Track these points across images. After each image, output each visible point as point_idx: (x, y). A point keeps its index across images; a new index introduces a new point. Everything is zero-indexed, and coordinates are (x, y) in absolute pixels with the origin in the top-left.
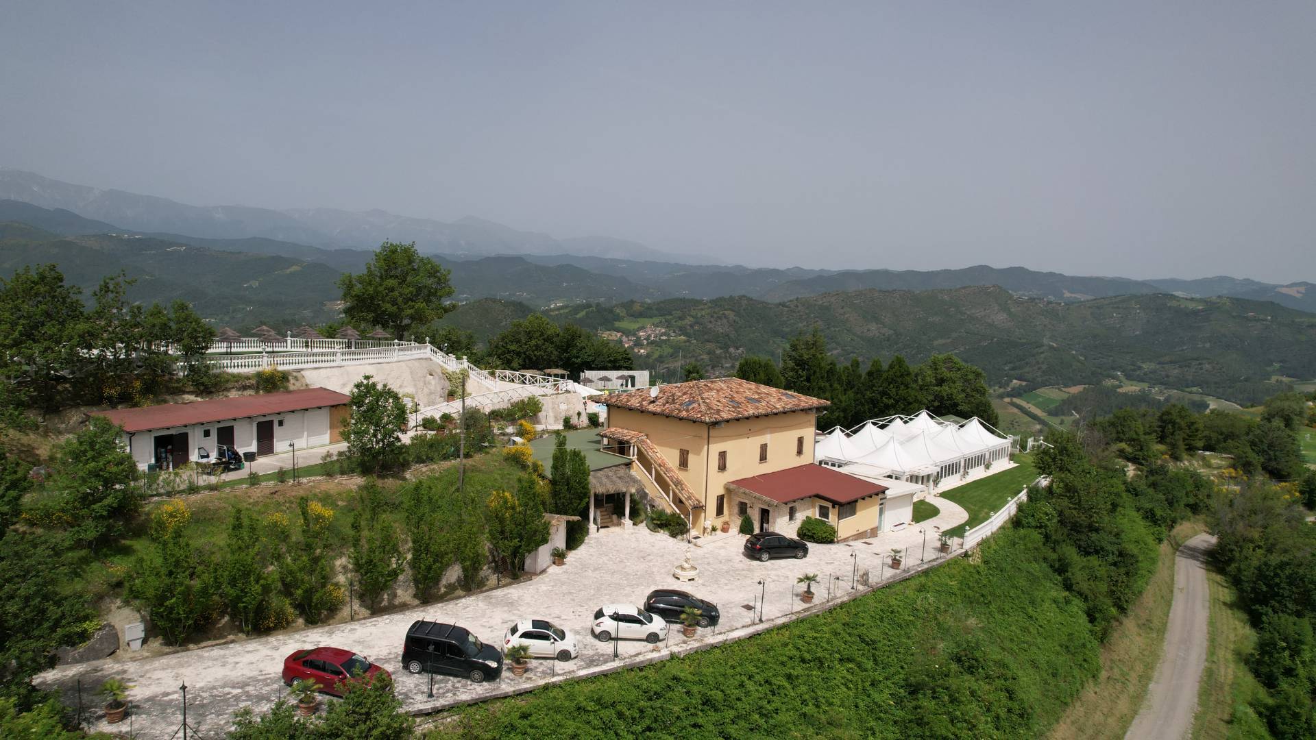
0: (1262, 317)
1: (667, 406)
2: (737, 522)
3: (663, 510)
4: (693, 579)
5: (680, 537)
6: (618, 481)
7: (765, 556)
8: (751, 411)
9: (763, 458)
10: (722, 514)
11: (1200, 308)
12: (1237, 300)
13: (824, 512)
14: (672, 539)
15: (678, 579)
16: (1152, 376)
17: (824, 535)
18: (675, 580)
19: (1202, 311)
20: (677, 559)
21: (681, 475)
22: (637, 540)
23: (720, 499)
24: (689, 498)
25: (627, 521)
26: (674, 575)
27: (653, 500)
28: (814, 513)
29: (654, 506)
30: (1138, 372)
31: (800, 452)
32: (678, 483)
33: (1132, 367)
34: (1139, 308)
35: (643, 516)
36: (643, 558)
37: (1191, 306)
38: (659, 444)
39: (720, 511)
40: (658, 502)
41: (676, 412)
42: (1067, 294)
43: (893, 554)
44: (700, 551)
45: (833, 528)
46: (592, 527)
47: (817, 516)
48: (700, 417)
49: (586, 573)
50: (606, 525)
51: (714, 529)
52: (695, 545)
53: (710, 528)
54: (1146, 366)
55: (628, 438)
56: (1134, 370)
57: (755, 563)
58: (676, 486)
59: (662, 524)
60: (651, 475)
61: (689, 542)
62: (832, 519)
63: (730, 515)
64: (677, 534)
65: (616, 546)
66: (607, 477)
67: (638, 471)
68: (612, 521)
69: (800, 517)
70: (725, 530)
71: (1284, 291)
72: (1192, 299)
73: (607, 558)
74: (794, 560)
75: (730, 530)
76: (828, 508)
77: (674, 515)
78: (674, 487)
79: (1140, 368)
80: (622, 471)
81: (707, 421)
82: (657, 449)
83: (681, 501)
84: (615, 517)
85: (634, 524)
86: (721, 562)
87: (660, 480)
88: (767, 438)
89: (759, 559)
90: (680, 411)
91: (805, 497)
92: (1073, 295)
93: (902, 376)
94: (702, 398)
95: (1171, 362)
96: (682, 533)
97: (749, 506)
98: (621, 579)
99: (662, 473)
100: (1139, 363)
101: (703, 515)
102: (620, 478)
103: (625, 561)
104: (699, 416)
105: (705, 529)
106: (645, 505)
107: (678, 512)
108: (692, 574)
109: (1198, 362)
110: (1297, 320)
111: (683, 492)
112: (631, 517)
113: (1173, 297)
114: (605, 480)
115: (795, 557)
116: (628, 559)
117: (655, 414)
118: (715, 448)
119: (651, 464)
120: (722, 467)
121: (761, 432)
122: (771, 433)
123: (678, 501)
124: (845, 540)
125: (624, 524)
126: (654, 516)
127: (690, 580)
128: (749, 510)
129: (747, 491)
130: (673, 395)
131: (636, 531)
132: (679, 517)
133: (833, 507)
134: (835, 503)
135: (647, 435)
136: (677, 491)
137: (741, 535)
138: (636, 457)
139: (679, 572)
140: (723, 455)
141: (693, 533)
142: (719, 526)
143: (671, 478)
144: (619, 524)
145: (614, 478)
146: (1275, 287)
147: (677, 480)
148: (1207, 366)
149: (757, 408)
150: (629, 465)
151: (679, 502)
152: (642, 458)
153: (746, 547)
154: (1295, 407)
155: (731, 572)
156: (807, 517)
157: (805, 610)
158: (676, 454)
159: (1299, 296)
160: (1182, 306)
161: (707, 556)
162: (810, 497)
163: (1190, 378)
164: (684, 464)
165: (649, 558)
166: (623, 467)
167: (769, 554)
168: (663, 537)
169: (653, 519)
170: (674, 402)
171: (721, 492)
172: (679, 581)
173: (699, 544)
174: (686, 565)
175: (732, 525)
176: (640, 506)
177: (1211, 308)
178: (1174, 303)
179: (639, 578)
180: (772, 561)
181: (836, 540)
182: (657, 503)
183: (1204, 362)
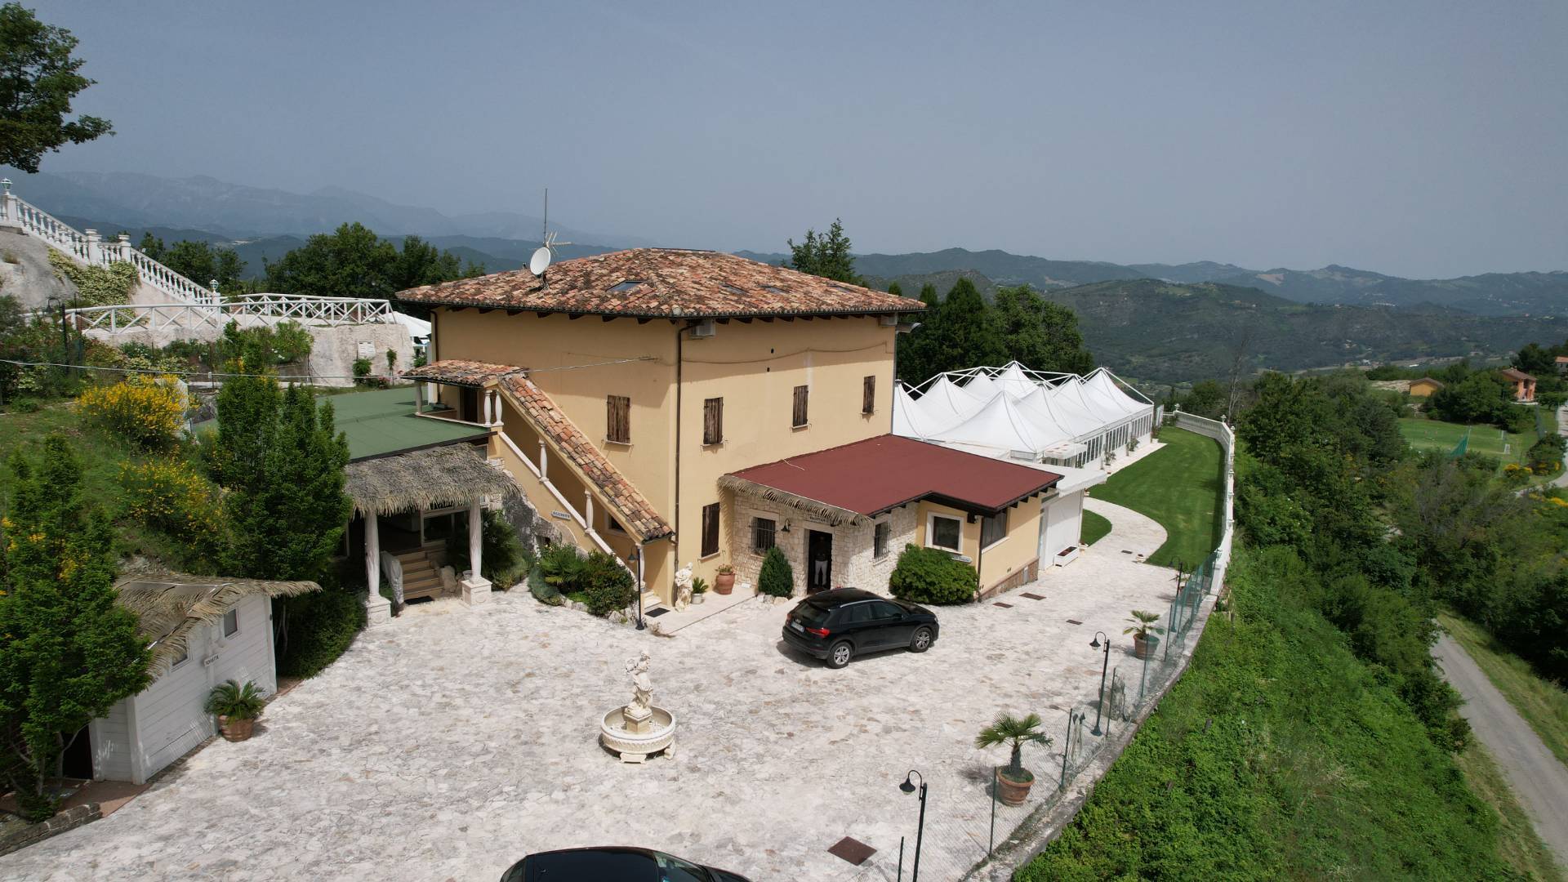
0: (1247, 305)
1: (571, 293)
2: (751, 568)
3: (570, 551)
4: (661, 753)
5: (615, 614)
6: (447, 478)
7: (842, 653)
8: (775, 304)
9: (800, 419)
10: (716, 548)
11: (1188, 295)
12: (1223, 286)
13: (946, 533)
14: (595, 621)
15: (617, 754)
16: (1141, 370)
17: (955, 586)
18: (604, 759)
19: (1190, 298)
20: (611, 681)
21: (612, 461)
22: (502, 633)
23: (711, 514)
24: (636, 515)
25: (477, 582)
26: (602, 742)
27: (546, 525)
28: (923, 536)
29: (548, 540)
30: (1127, 367)
31: (868, 409)
32: (606, 480)
33: (1121, 361)
34: (1127, 296)
35: (521, 566)
36: (514, 686)
37: (1179, 292)
38: (558, 389)
39: (710, 545)
40: (557, 528)
41: (595, 301)
42: (1049, 281)
43: (1139, 624)
44: (668, 652)
45: (972, 568)
46: (377, 603)
47: (930, 544)
48: (658, 307)
49: (318, 764)
50: (418, 595)
51: (698, 588)
52: (656, 633)
53: (690, 584)
54: (1136, 360)
55: (478, 377)
56: (1124, 365)
57: (819, 674)
58: (601, 487)
59: (569, 584)
60: (538, 465)
61: (640, 626)
62: (967, 548)
63: (734, 551)
64: (608, 607)
65: (438, 655)
66: (417, 469)
67: (505, 456)
68: (440, 584)
69: (896, 546)
70: (723, 588)
71: (1266, 277)
72: (1180, 286)
73: (405, 696)
74: (908, 654)
75: (735, 587)
76: (957, 522)
77: (597, 558)
78: (596, 490)
79: (1129, 362)
80: (460, 457)
81: (677, 311)
82: (551, 399)
83: (615, 525)
84: (447, 573)
85: (495, 588)
86: (729, 680)
87: (560, 475)
88: (807, 375)
89: (830, 664)
90: (604, 300)
91: (910, 501)
92: (1056, 282)
93: (971, 311)
94: (659, 275)
95: (1161, 355)
96: (621, 604)
97: (779, 527)
98: (432, 774)
99: (564, 456)
100: (1128, 357)
101: (671, 555)
102: (450, 471)
103: (459, 702)
104: (654, 304)
105: (676, 590)
106: (526, 538)
107: (609, 550)
108: (656, 734)
109: (1187, 355)
110: (1280, 308)
111: (621, 501)
112: (486, 572)
113: (1161, 283)
114: (407, 477)
115: (912, 649)
116: (466, 695)
117: (543, 313)
118: (696, 393)
119: (536, 436)
120: (713, 439)
121: (793, 359)
122: (816, 363)
123: (607, 523)
124: (991, 592)
125: (468, 590)
126: (548, 565)
127: (650, 756)
128: (780, 539)
129: (776, 492)
130: (588, 274)
131: (504, 605)
132: (612, 564)
133: (971, 520)
134: (974, 511)
135: (526, 370)
136: (605, 500)
137: (761, 597)
138: (499, 422)
139: (616, 733)
140: (714, 407)
141: (649, 600)
142: (709, 580)
143: (588, 469)
144: (456, 592)
145: (436, 472)
146: (1257, 273)
147: (603, 471)
148: (1197, 359)
149: (787, 300)
150: (482, 442)
151: (610, 526)
152: (517, 426)
153: (788, 630)
154: (1357, 384)
155: (764, 712)
156: (908, 546)
157: (1023, 832)
158: (598, 410)
159: (1277, 283)
160: (1171, 293)
161: (689, 662)
162: (918, 501)
163: (1180, 372)
164: (619, 433)
165: (529, 685)
166: (465, 445)
167: (852, 646)
168: (572, 615)
169: (546, 573)
170: (588, 284)
171: (713, 497)
172: (617, 763)
173: (664, 630)
174: (637, 711)
175: (739, 575)
176: (514, 542)
177: (1199, 294)
178: (1162, 290)
179: (490, 765)
180: (860, 665)
181: (975, 595)
182: (556, 532)
183: (1194, 353)
